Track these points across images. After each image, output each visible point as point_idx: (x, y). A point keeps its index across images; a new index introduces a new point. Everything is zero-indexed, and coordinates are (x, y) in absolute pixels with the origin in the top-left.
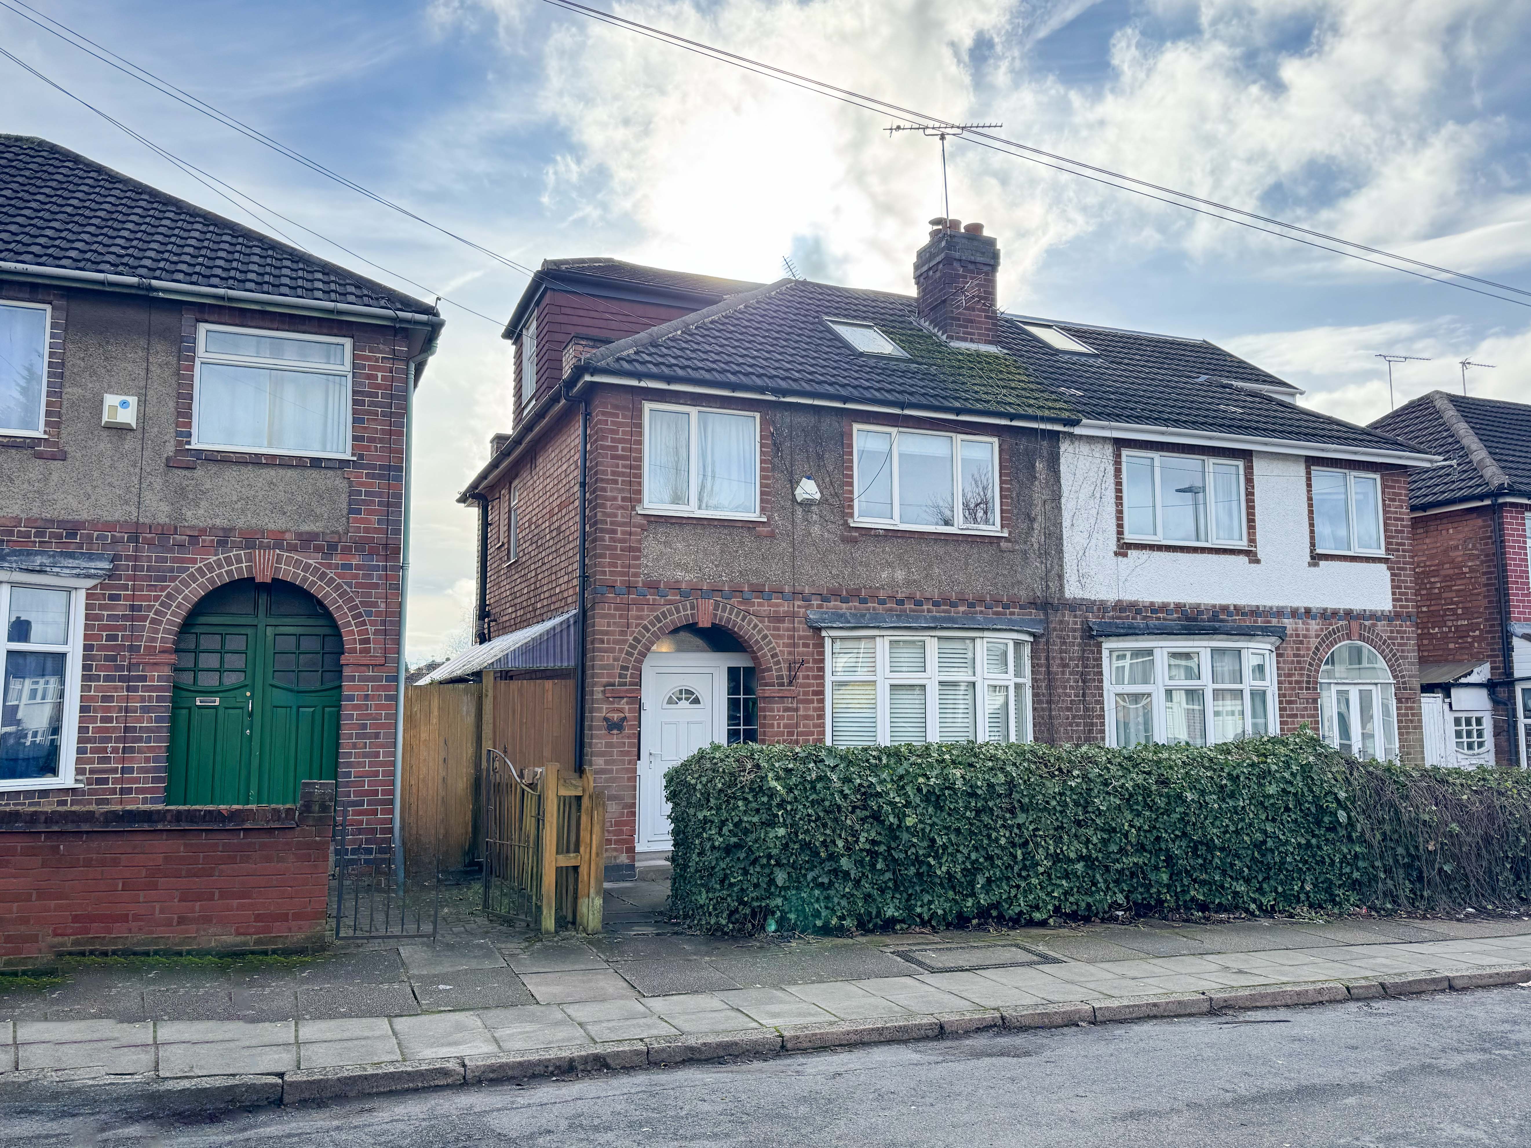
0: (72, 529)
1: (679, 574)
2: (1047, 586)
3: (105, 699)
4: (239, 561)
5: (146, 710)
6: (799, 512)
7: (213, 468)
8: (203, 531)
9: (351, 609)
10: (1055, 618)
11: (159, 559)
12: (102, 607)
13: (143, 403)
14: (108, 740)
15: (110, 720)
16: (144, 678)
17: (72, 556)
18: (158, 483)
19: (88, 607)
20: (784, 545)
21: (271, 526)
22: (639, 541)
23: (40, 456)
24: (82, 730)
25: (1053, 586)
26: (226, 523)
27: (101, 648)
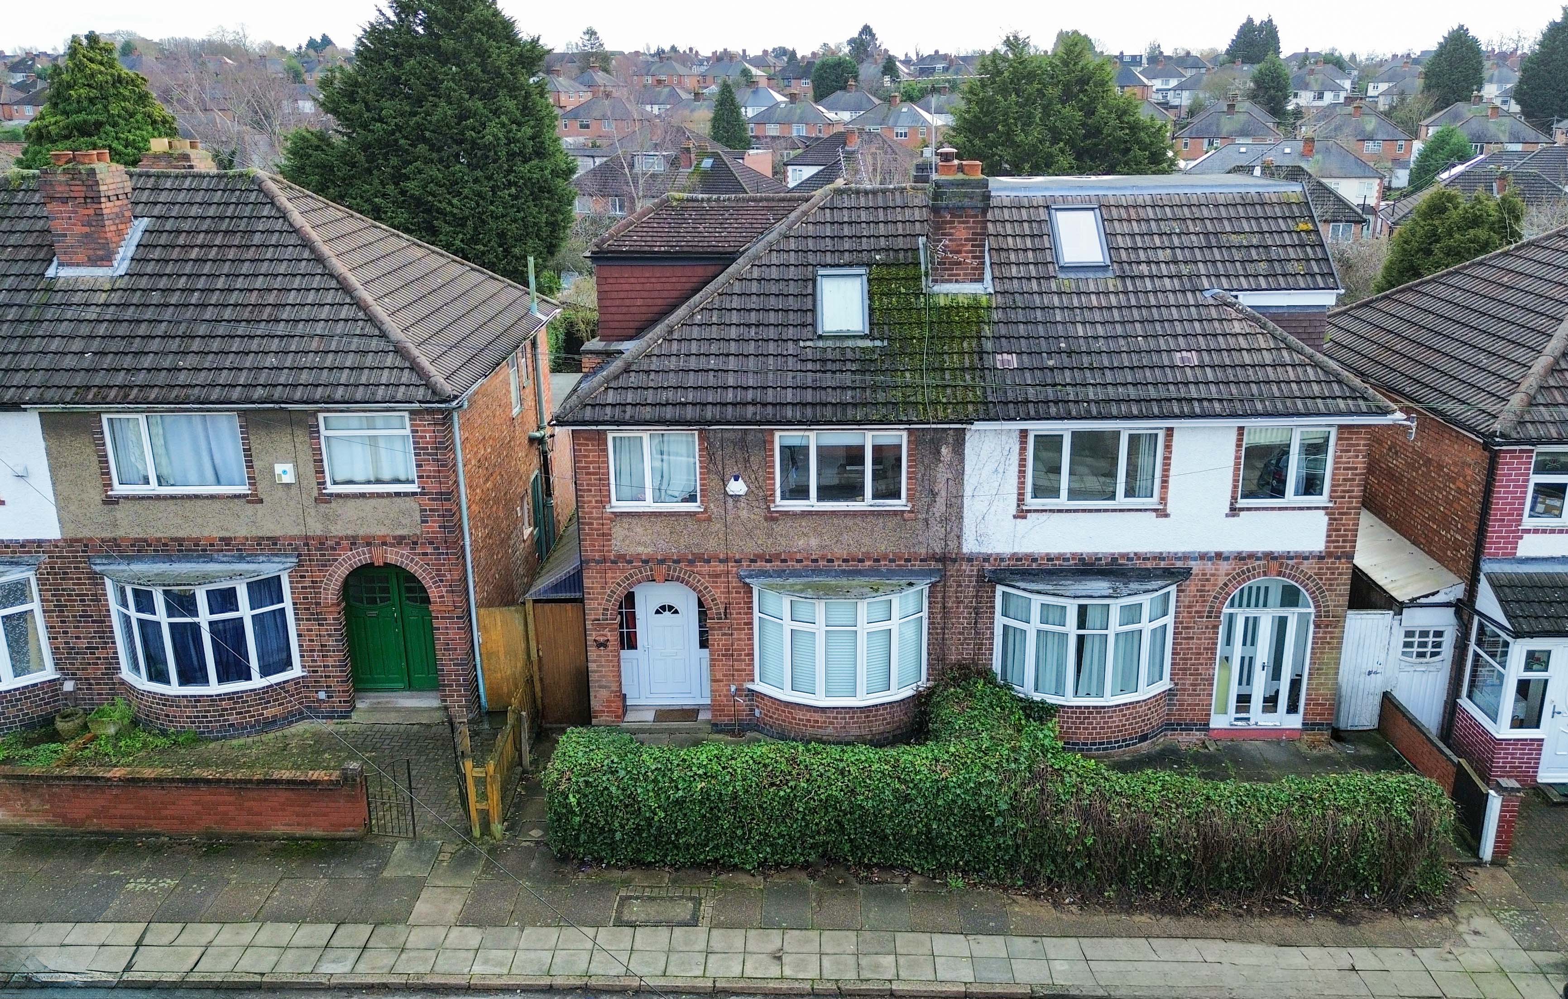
0: (274, 540)
1: (640, 549)
2: (946, 545)
3: (308, 630)
4: (364, 554)
5: (330, 635)
6: (730, 500)
7: (341, 501)
8: (341, 538)
9: (431, 579)
10: (952, 569)
11: (321, 555)
12: (297, 582)
13: (296, 467)
14: (314, 651)
15: (312, 641)
16: (326, 619)
17: (276, 555)
18: (313, 512)
19: (291, 582)
20: (717, 526)
21: (378, 533)
22: (610, 529)
23: (249, 502)
24: (301, 646)
25: (952, 545)
26: (353, 534)
27: (301, 604)
